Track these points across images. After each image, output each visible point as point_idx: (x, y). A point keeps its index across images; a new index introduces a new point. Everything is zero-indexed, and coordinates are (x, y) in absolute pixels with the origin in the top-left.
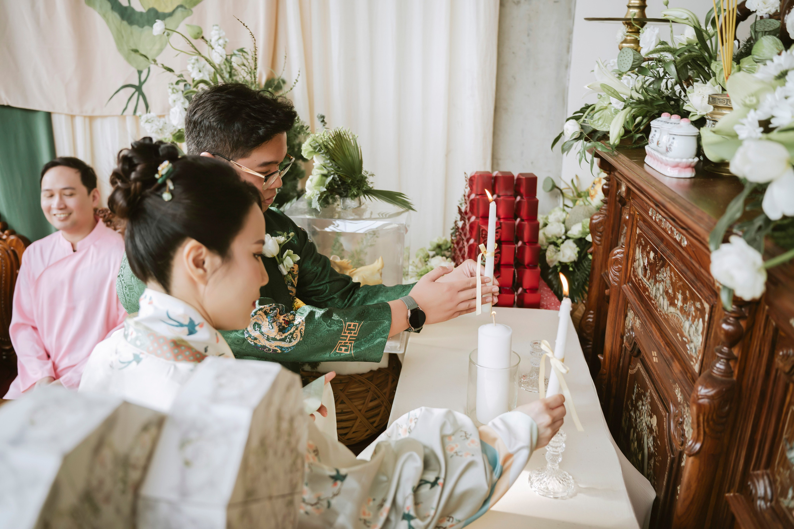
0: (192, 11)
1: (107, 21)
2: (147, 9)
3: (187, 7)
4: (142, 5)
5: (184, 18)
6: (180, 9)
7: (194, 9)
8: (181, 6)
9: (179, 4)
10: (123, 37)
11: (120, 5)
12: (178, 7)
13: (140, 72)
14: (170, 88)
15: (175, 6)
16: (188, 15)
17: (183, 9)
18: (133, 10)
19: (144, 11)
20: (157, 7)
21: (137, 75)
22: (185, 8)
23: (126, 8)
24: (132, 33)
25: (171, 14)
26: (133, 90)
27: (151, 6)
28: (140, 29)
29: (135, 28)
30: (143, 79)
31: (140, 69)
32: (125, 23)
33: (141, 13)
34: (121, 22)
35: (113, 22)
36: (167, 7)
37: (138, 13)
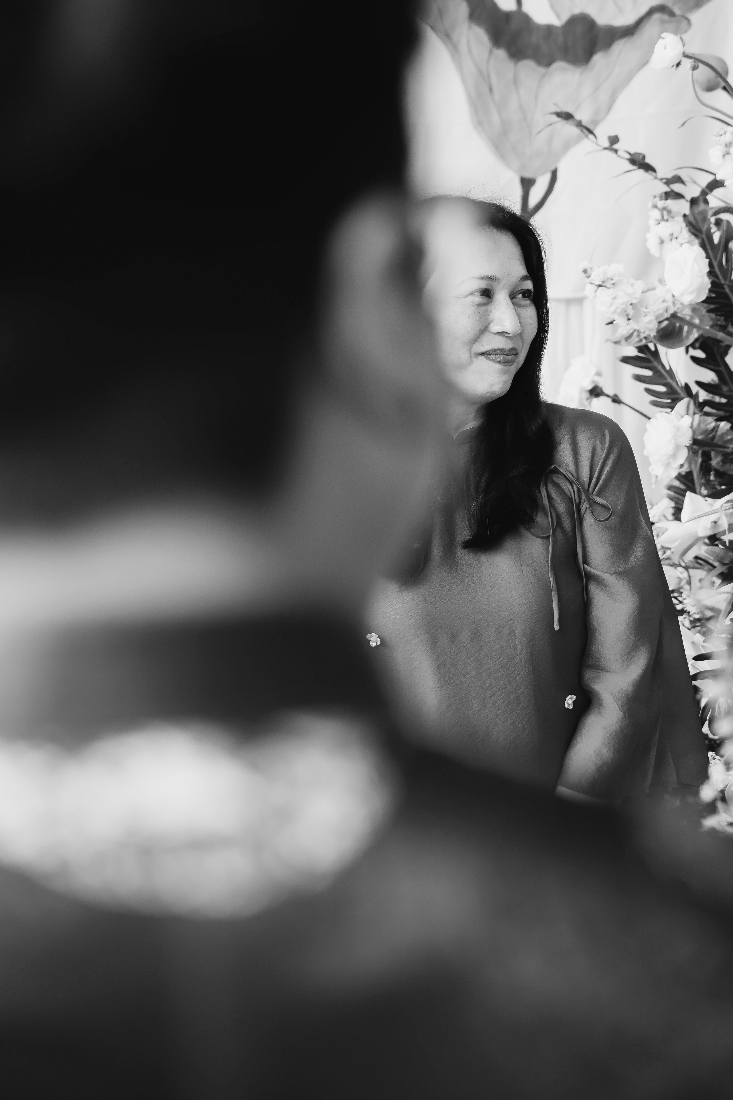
0: (688, 21)
2: (565, 18)
3: (677, 9)
4: (553, 5)
6: (656, 16)
7: (696, 17)
8: (661, 9)
10: (491, 90)
11: (495, 7)
12: (650, 12)
13: (526, 181)
14: (655, 207)
15: (643, 10)
16: (676, 30)
17: (665, 17)
18: (526, 19)
19: (557, 22)
20: (592, 11)
22: (672, 14)
23: (508, 16)
24: (516, 81)
25: (630, 31)
27: (577, 11)
28: (542, 70)
29: (528, 68)
30: (533, 201)
31: (530, 172)
32: (501, 53)
33: (549, 29)
34: (491, 52)
35: (470, 52)
36: (621, 10)
37: (539, 28)
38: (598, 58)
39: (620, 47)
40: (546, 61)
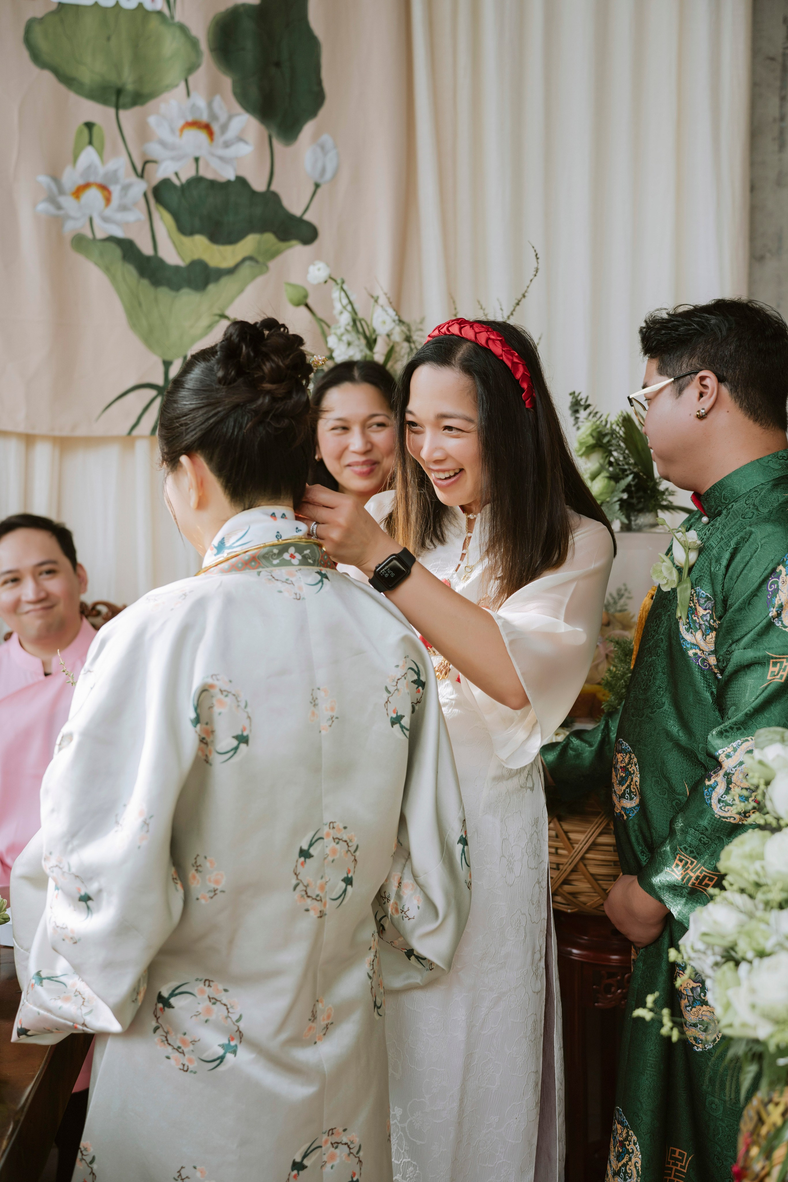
0: (267, 268)
1: (113, 279)
2: (188, 261)
3: (260, 259)
4: (179, 254)
5: (254, 277)
6: (248, 263)
7: (272, 264)
8: (250, 258)
9: (246, 254)
10: (140, 304)
11: (139, 253)
12: (244, 260)
13: (167, 364)
15: (239, 258)
16: (261, 273)
17: (253, 264)
18: (161, 261)
19: (182, 264)
20: (206, 258)
21: (161, 369)
22: (257, 262)
23: (148, 259)
24: (156, 300)
25: (231, 271)
26: (153, 393)
27: (196, 257)
28: (173, 293)
29: (164, 292)
31: (168, 358)
32: (145, 282)
33: (177, 268)
34: (139, 281)
35: (124, 279)
36: (225, 258)
37: (171, 267)
38: (211, 287)
39: (225, 281)
40: (176, 287)
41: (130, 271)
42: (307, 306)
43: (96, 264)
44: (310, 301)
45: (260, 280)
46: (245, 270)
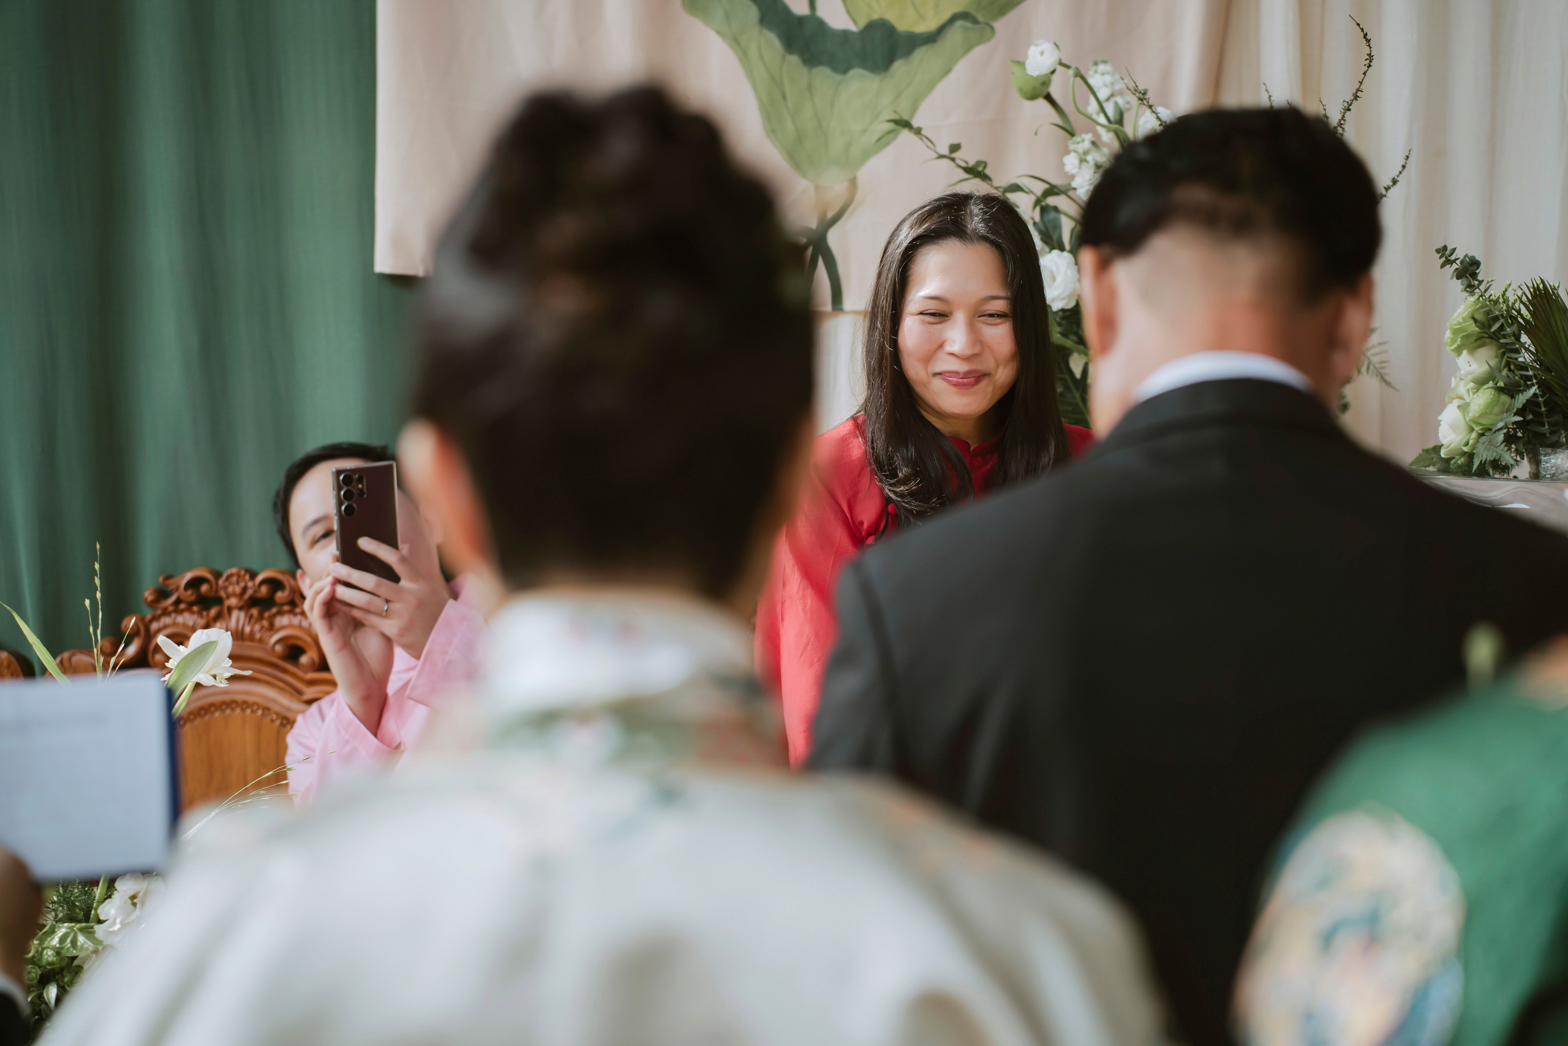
0: (992, 29)
1: (744, 56)
2: (862, 23)
3: (980, 18)
4: (848, 12)
5: (969, 48)
6: (959, 23)
7: (999, 25)
8: (964, 16)
9: (957, 9)
10: (784, 97)
11: (787, 10)
12: (954, 19)
15: (946, 16)
16: (981, 40)
17: (968, 25)
18: (821, 24)
19: (853, 28)
20: (892, 17)
22: (975, 21)
23: (801, 20)
24: (810, 88)
25: (932, 38)
27: (875, 16)
28: (838, 77)
29: (823, 75)
31: (825, 183)
32: (794, 59)
33: (846, 34)
34: (784, 58)
35: (761, 57)
36: (922, 17)
37: (835, 33)
38: (898, 65)
39: (920, 53)
40: (843, 68)
41: (772, 41)
42: (1049, 98)
43: (718, 32)
44: (1055, 91)
45: (979, 51)
46: (956, 35)
